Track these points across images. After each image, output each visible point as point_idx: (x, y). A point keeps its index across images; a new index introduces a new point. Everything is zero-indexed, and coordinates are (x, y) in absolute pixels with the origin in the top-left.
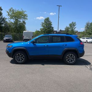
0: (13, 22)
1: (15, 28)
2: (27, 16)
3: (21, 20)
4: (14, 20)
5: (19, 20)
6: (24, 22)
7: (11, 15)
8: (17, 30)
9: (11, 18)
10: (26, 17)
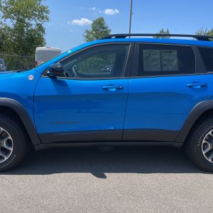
0: (12, 27)
1: (17, 43)
2: (47, 12)
3: (33, 22)
4: (15, 21)
5: (27, 20)
6: (40, 28)
7: (5, 8)
8: (24, 49)
9: (7, 17)
10: (45, 14)
